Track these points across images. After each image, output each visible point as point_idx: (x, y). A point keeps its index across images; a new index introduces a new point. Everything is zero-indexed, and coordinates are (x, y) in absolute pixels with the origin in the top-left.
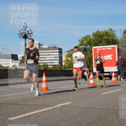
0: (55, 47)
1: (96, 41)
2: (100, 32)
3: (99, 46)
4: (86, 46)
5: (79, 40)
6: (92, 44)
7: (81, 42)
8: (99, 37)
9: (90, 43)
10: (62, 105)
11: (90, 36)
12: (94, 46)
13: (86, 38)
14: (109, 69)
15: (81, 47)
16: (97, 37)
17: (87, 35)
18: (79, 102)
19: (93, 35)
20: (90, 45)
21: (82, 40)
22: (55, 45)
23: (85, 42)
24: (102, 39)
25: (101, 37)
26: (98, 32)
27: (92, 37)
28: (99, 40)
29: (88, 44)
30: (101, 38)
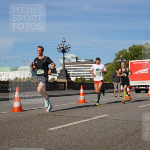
0: (92, 61)
1: (132, 55)
2: (136, 46)
3: (135, 60)
4: (122, 59)
5: (116, 55)
6: (128, 58)
7: (117, 56)
8: (135, 51)
9: (126, 57)
10: (99, 117)
11: (126, 50)
12: (130, 60)
13: (122, 52)
14: (145, 83)
15: (118, 61)
16: (134, 51)
17: (124, 50)
18: (116, 115)
19: (129, 49)
20: (127, 59)
21: (118, 54)
22: (92, 59)
23: (121, 56)
24: (139, 53)
25: (137, 51)
26: (134, 46)
27: (128, 51)
28: (135, 55)
29: (124, 58)
30: (137, 53)
